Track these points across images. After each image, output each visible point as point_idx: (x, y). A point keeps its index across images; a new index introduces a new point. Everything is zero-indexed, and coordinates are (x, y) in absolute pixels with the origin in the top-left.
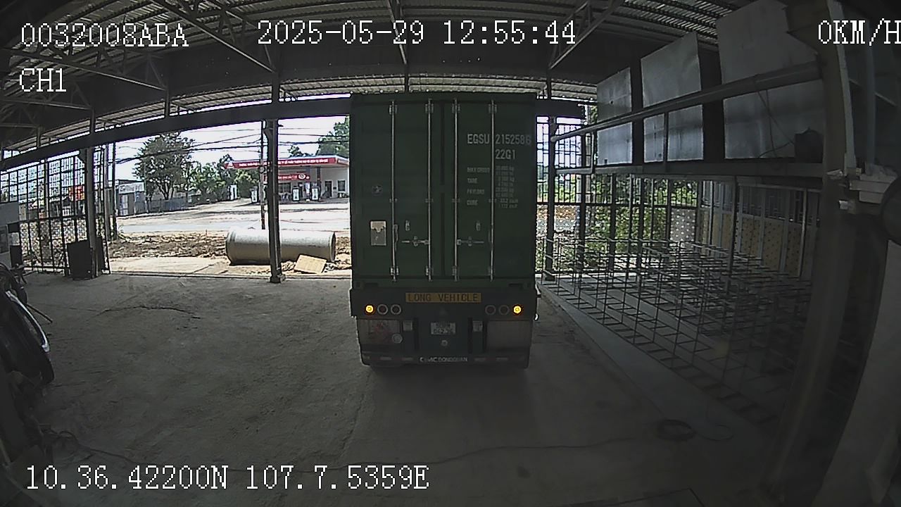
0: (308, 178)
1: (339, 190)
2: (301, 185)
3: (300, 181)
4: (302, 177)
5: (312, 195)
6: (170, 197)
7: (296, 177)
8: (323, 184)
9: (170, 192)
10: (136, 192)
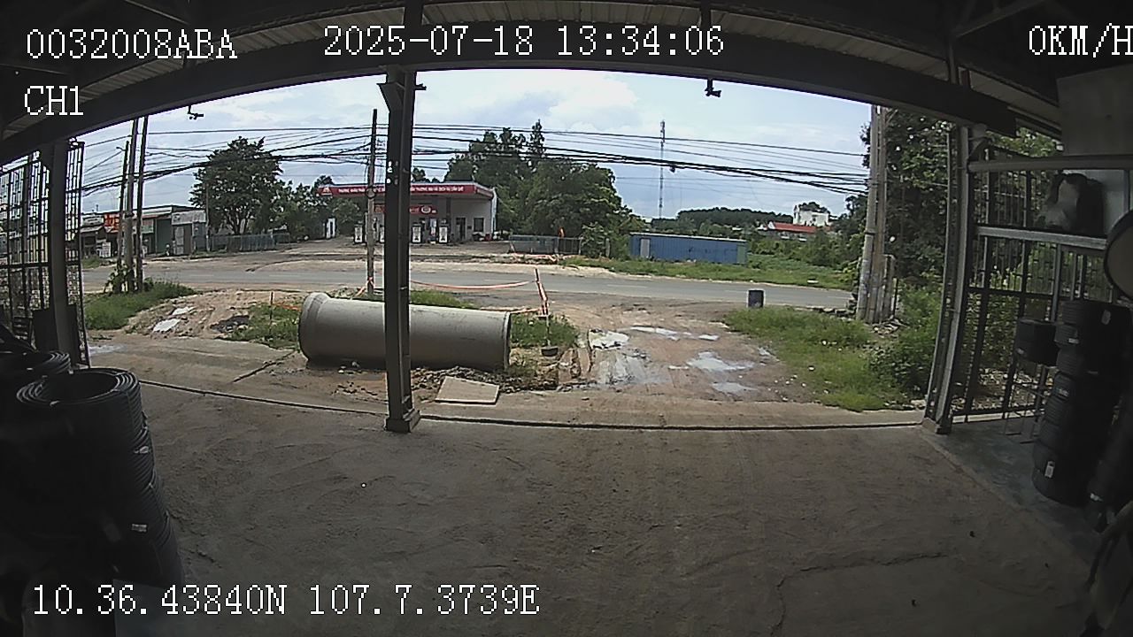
0: (434, 212)
1: (475, 231)
2: (423, 222)
3: (423, 216)
4: (426, 210)
5: (438, 237)
6: (241, 231)
7: (418, 209)
8: (454, 222)
9: (242, 226)
10: (195, 223)
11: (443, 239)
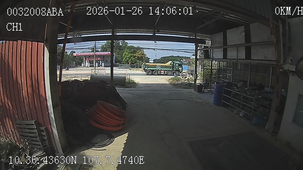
0: (101, 59)
3: (98, 60)
4: (99, 59)
8: (105, 61)
11: (103, 66)
